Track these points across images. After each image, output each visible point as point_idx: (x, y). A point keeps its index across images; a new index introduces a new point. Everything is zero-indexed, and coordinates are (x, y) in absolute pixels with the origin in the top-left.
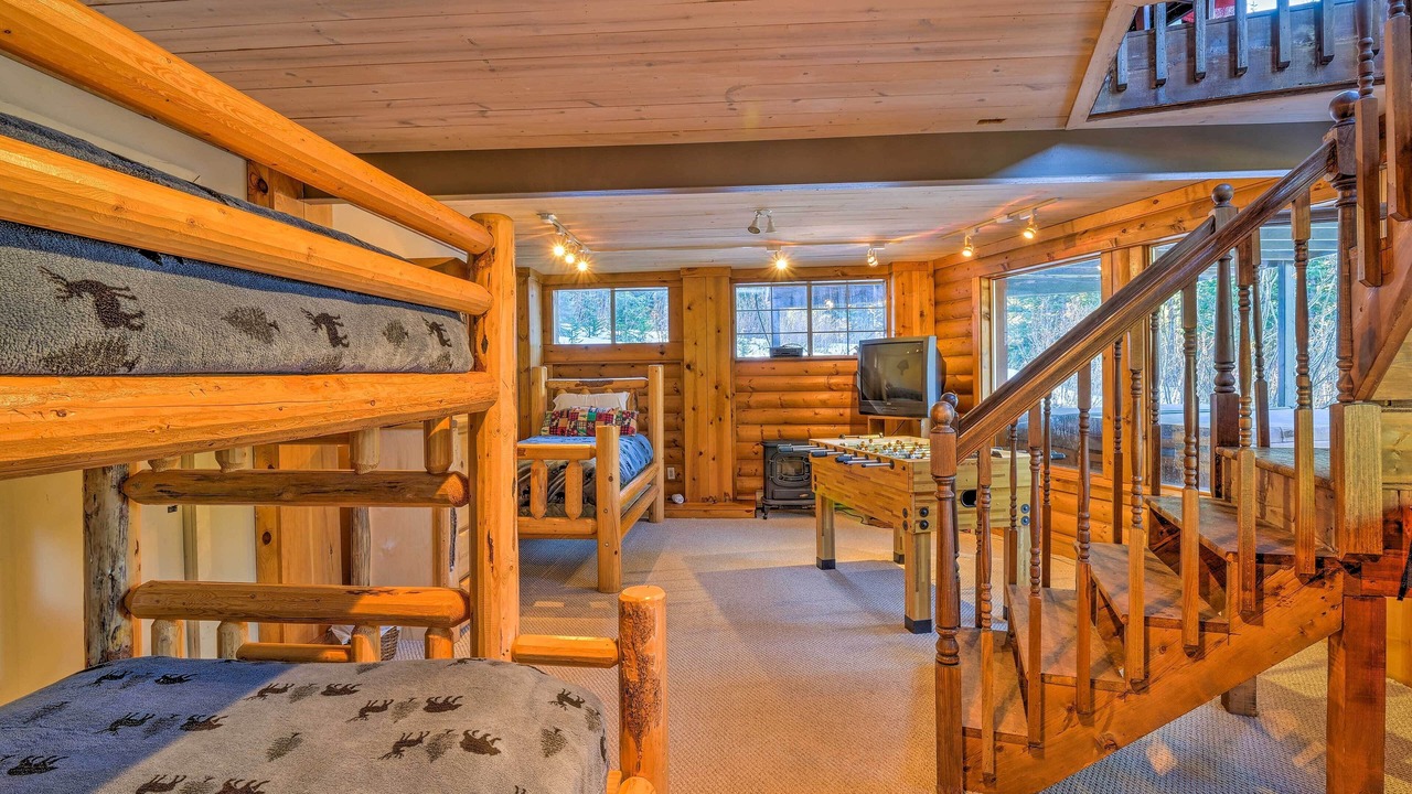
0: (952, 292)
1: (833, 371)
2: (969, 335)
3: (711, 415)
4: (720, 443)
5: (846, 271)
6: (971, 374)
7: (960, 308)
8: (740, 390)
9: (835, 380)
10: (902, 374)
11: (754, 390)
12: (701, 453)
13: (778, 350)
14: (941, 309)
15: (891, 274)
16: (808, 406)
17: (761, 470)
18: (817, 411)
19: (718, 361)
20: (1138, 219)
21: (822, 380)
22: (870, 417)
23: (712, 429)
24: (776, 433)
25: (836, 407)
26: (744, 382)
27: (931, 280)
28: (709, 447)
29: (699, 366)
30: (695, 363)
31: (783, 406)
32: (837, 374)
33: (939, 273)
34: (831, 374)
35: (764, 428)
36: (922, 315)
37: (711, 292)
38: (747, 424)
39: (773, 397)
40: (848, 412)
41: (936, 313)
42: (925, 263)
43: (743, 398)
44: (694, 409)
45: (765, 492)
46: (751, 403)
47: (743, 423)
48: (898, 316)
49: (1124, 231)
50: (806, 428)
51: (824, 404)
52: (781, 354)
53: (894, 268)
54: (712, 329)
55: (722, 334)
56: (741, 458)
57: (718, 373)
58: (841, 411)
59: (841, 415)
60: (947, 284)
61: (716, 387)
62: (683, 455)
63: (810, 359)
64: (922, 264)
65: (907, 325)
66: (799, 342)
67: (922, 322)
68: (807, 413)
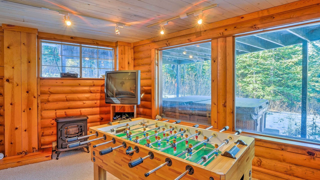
0: (141, 55)
1: (92, 84)
2: (149, 71)
3: (24, 107)
4: (29, 122)
5: (98, 42)
6: (150, 86)
7: (146, 61)
8: (42, 93)
9: (92, 89)
10: (122, 86)
11: (51, 93)
12: (17, 129)
13: (65, 74)
14: (137, 62)
15: (116, 46)
16: (80, 100)
17: (55, 132)
18: (84, 102)
19: (29, 78)
20: (232, 25)
21: (86, 88)
22: (112, 105)
23: (24, 115)
24: (64, 113)
25: (93, 100)
26: (46, 89)
27: (132, 50)
28: (22, 124)
29: (16, 80)
30: (13, 79)
31: (67, 100)
32: (94, 86)
33: (135, 48)
34: (91, 86)
35: (57, 111)
36: (129, 63)
37: (25, 41)
38: (47, 110)
39: (62, 96)
40: (99, 101)
41: (134, 63)
42: (130, 43)
43: (45, 97)
44: (11, 104)
45: (57, 143)
46: (50, 100)
47: (45, 110)
48: (120, 63)
49: (226, 30)
50: (79, 110)
51: (88, 99)
52: (66, 76)
53: (119, 44)
54: (25, 60)
55: (32, 64)
56: (44, 127)
57: (29, 84)
58: (95, 101)
59: (96, 103)
60: (139, 52)
61: (27, 92)
62: (4, 129)
63: (81, 79)
64: (129, 44)
65: (123, 67)
66: (76, 71)
67: (129, 66)
68: (80, 103)
